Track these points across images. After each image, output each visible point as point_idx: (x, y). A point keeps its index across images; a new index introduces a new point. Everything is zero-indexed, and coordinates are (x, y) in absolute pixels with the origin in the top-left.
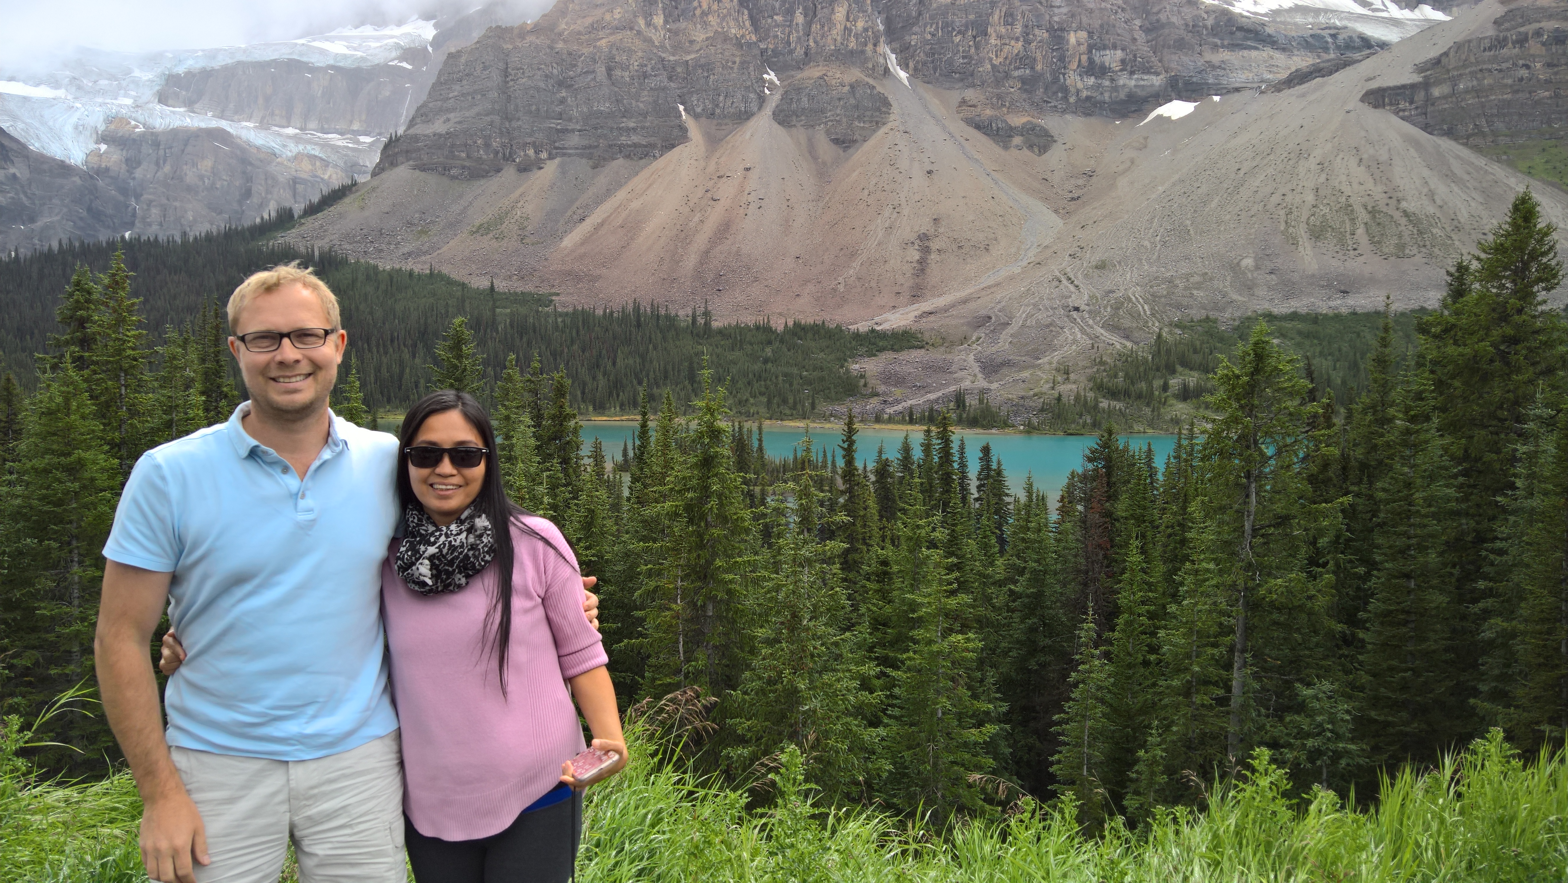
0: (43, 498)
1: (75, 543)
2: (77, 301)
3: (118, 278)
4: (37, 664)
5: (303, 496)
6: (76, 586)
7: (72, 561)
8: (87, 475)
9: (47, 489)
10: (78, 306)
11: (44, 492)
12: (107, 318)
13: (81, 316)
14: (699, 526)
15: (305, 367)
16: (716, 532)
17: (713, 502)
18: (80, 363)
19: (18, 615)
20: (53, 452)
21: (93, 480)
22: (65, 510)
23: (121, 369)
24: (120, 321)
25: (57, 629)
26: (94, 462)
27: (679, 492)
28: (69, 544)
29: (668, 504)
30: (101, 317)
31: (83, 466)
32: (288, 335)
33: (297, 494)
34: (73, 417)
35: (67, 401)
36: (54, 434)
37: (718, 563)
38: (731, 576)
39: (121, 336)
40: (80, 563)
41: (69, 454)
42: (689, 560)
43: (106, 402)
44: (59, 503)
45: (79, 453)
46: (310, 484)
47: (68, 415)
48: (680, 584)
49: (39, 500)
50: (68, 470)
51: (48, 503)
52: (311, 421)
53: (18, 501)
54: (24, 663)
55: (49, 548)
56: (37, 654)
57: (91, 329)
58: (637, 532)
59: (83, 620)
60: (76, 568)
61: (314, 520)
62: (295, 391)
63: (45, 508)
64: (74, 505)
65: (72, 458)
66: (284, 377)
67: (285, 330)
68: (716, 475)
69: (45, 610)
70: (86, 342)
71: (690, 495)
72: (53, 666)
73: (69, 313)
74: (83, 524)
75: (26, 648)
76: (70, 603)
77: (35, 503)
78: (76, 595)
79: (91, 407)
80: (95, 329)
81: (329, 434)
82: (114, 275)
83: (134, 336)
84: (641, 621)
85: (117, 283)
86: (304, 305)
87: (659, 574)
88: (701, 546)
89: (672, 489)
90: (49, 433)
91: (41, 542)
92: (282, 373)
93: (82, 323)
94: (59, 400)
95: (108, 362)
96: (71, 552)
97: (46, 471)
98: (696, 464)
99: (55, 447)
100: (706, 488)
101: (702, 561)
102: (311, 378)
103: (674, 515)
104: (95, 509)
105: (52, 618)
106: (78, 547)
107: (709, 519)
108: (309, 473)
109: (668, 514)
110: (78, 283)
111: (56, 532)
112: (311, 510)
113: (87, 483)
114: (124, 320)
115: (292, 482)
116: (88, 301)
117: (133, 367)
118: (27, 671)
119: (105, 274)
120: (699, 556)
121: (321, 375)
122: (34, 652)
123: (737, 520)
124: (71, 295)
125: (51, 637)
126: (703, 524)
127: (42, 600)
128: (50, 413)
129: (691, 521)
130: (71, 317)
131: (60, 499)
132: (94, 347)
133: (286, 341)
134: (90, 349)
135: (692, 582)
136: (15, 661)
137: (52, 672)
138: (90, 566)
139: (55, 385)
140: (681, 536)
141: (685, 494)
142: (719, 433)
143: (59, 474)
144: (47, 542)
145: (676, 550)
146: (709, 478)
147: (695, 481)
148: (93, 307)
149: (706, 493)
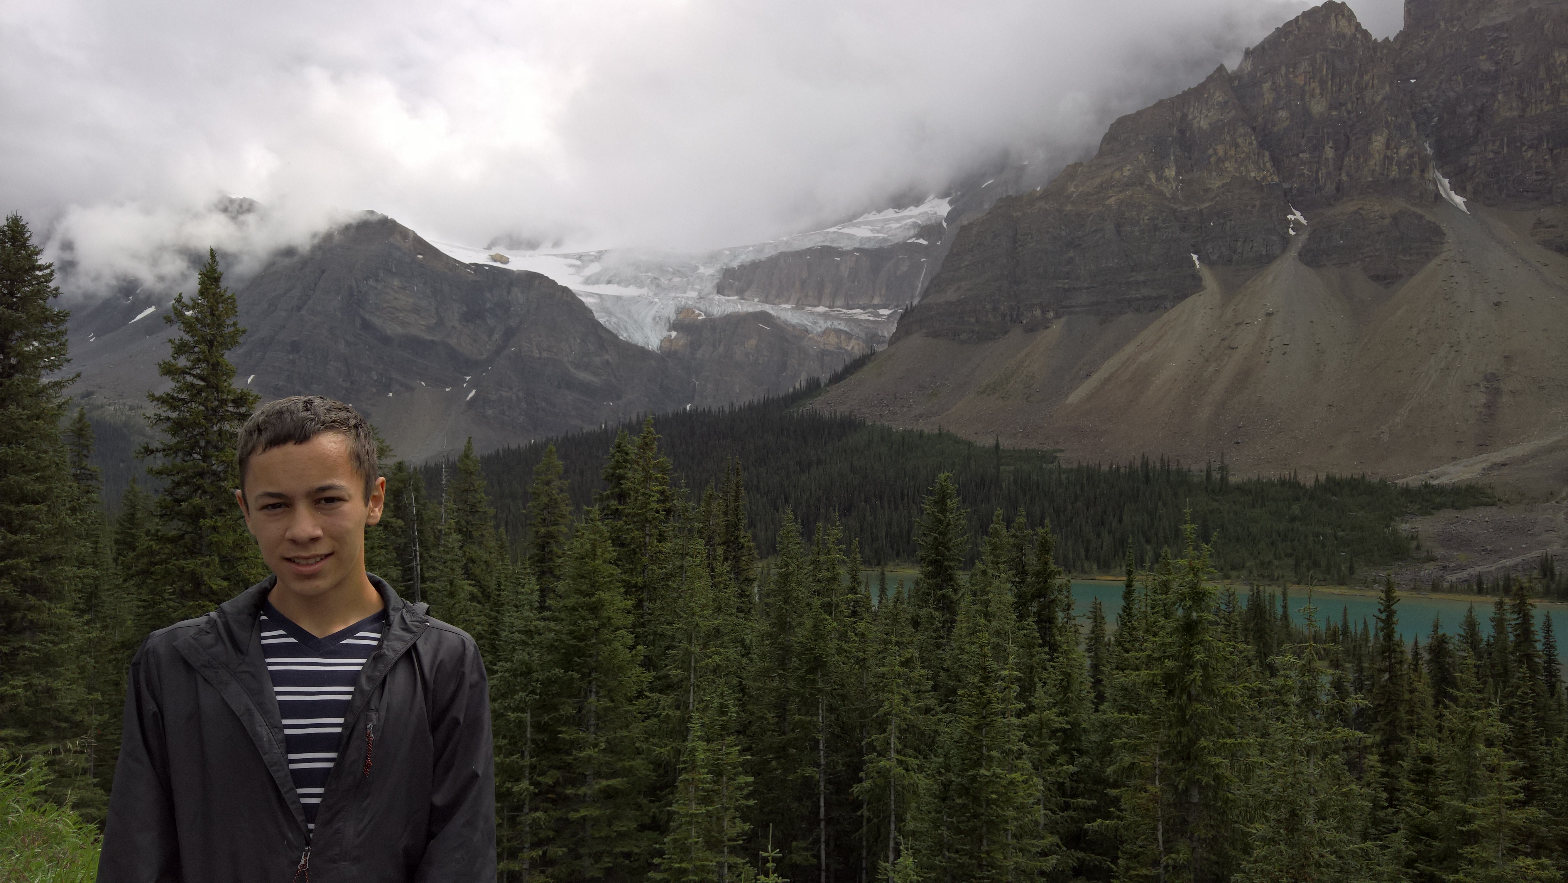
0: (571, 633)
1: (594, 675)
2: (617, 461)
3: (648, 440)
4: (556, 783)
6: (593, 715)
7: (591, 691)
8: (605, 614)
9: (574, 625)
10: (618, 465)
11: (571, 627)
12: (639, 476)
13: (619, 474)
14: (1181, 700)
16: (1201, 707)
17: (1199, 674)
19: (545, 737)
20: (581, 592)
21: (610, 618)
22: (586, 644)
23: (646, 520)
24: (648, 478)
25: (574, 752)
26: (612, 603)
27: (1158, 659)
28: (590, 675)
29: (1143, 673)
30: (634, 475)
31: (603, 605)
34: (597, 562)
35: (594, 547)
36: (583, 577)
37: (1203, 742)
38: (1219, 760)
39: (647, 491)
40: (597, 693)
41: (593, 594)
42: (1169, 737)
43: (634, 550)
44: (582, 638)
45: (600, 594)
47: (594, 560)
48: (1158, 763)
49: (567, 634)
50: (591, 609)
51: (574, 638)
53: (552, 635)
54: (547, 781)
55: (572, 678)
56: (557, 774)
57: (627, 485)
58: (1115, 700)
59: (596, 746)
60: (593, 698)
63: (572, 642)
64: (594, 641)
65: (593, 599)
68: (1200, 642)
69: (567, 734)
70: (622, 497)
71: (1168, 663)
72: (570, 787)
73: (610, 471)
74: (600, 658)
75: (550, 767)
76: (587, 729)
77: (564, 637)
78: (593, 722)
79: (612, 553)
80: (629, 485)
82: (645, 437)
83: (657, 492)
84: (1116, 801)
85: (647, 444)
87: (1135, 749)
88: (1183, 721)
89: (1149, 656)
90: (580, 575)
91: (566, 672)
93: (620, 480)
94: (588, 546)
95: (637, 514)
96: (590, 683)
97: (574, 609)
98: (1177, 629)
99: (584, 587)
100: (1188, 657)
101: (1184, 740)
103: (1151, 685)
104: (610, 645)
105: (572, 742)
106: (596, 679)
107: (1194, 692)
109: (1143, 683)
110: (619, 446)
111: (579, 664)
113: (604, 621)
114: (650, 477)
117: (655, 519)
118: (551, 789)
120: (1180, 733)
122: (556, 772)
124: (613, 456)
125: (569, 759)
126: (1184, 697)
127: (565, 724)
128: (581, 558)
129: (1171, 693)
130: (613, 475)
131: (583, 635)
132: (629, 501)
134: (625, 503)
135: (1173, 762)
136: (540, 779)
137: (568, 792)
138: (605, 696)
139: (587, 533)
140: (1158, 709)
141: (1164, 662)
142: (1204, 595)
143: (584, 613)
144: (570, 673)
145: (1155, 724)
146: (1192, 645)
147: (1175, 649)
148: (629, 465)
149: (1188, 663)
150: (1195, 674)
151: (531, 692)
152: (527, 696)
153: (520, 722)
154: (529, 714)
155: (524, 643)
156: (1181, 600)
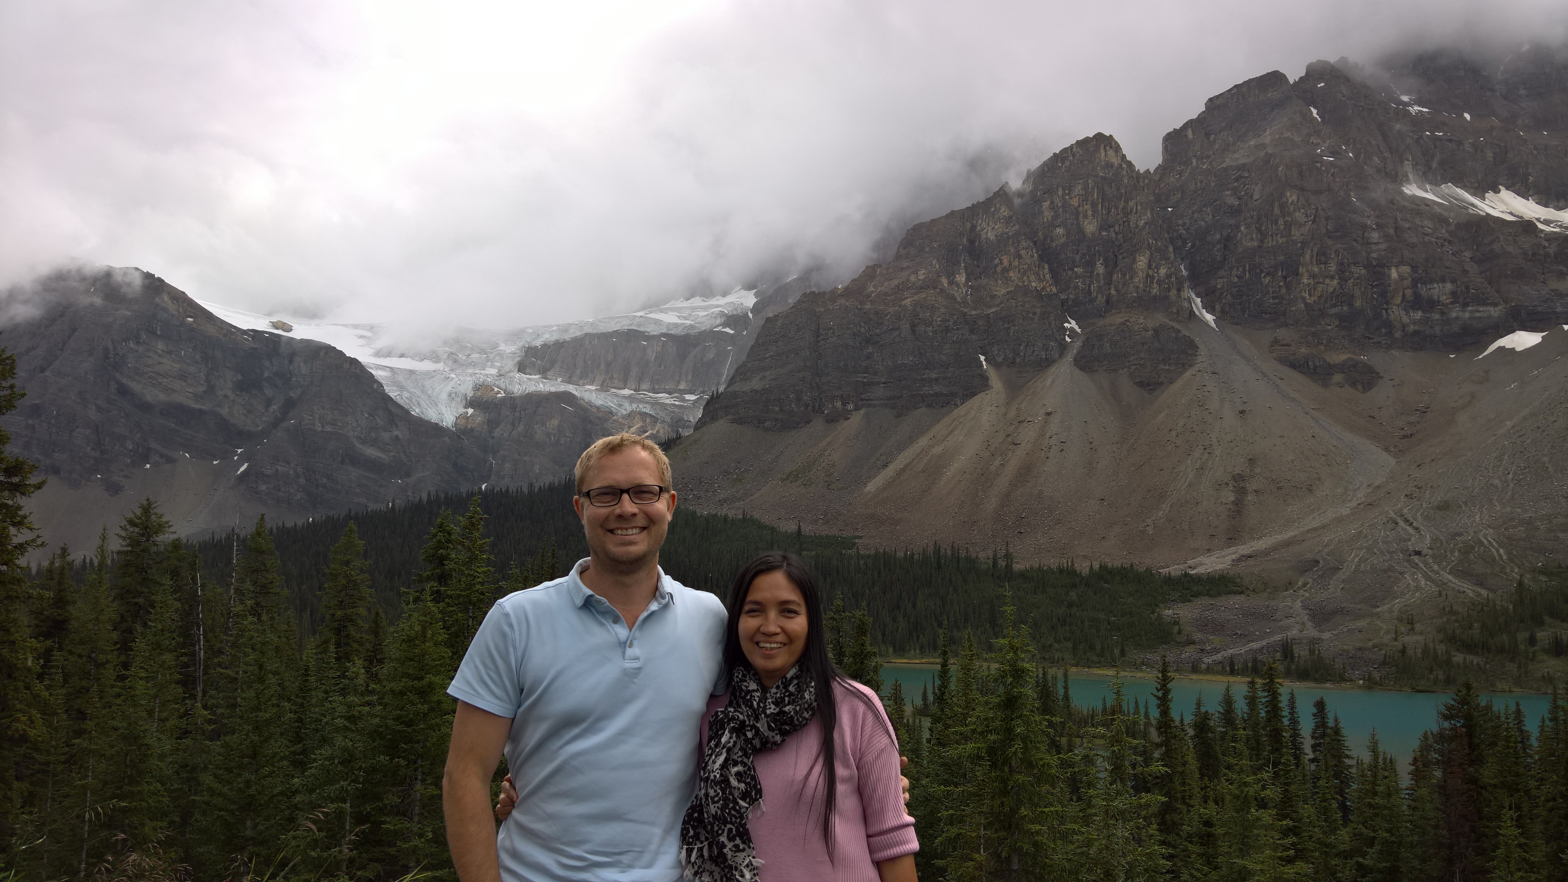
0: (398, 719)
1: (419, 761)
2: (439, 541)
3: (474, 520)
5: (631, 646)
6: (418, 803)
7: (416, 779)
8: (435, 698)
9: (401, 710)
10: (440, 545)
11: (398, 712)
12: (463, 556)
13: (441, 554)
14: (1003, 771)
15: (641, 521)
16: (1021, 778)
17: (1018, 745)
18: (438, 597)
19: (367, 828)
20: (408, 676)
21: (439, 702)
22: (414, 731)
23: (470, 602)
24: (473, 559)
25: (398, 843)
27: (982, 733)
28: (415, 762)
29: (970, 746)
30: (457, 555)
31: (432, 689)
32: (627, 491)
33: (625, 643)
34: (428, 644)
35: (424, 629)
36: (412, 660)
37: (1024, 811)
38: (1038, 827)
39: (472, 573)
40: (423, 781)
41: (421, 678)
42: (992, 807)
43: (456, 632)
44: (410, 723)
45: (429, 677)
46: (637, 634)
47: (424, 642)
48: (982, 832)
49: (393, 719)
50: (419, 693)
51: (401, 723)
52: (642, 574)
53: (377, 721)
55: (398, 765)
57: (449, 565)
58: (937, 775)
59: (421, 836)
60: (418, 786)
61: (639, 668)
62: (631, 543)
63: (399, 728)
64: (422, 726)
65: (425, 682)
66: (621, 529)
67: (625, 487)
68: (1020, 717)
69: (390, 824)
70: (443, 578)
71: (992, 737)
73: (432, 551)
74: (428, 744)
75: (371, 860)
76: (411, 820)
77: (390, 722)
78: (417, 812)
79: (443, 636)
80: (452, 565)
81: (657, 588)
82: (471, 517)
83: (483, 573)
85: (473, 524)
86: (642, 464)
87: (961, 821)
88: (1005, 792)
89: (974, 731)
90: (407, 658)
91: (392, 759)
92: (618, 525)
93: (441, 560)
94: (418, 628)
95: (460, 596)
96: (416, 770)
97: (402, 693)
98: (999, 704)
99: (411, 671)
100: (1010, 730)
101: (1007, 809)
102: (645, 532)
103: (976, 758)
104: (439, 730)
105: (395, 832)
106: (422, 766)
107: (1013, 764)
108: (637, 624)
109: (969, 756)
110: (441, 526)
111: (405, 750)
112: (637, 658)
114: (476, 558)
115: (622, 631)
116: (448, 541)
117: (480, 601)
119: (463, 516)
120: (1002, 803)
121: (654, 530)
123: (1043, 766)
124: (435, 536)
125: (392, 851)
126: (1006, 769)
127: (388, 814)
128: (410, 640)
129: (994, 766)
130: (433, 556)
131: (411, 720)
132: (450, 582)
133: (625, 497)
134: (446, 585)
135: (996, 831)
138: (431, 784)
139: (415, 615)
140: (983, 780)
141: (987, 736)
142: (1023, 672)
143: (412, 696)
144: (397, 760)
145: (978, 796)
146: (1012, 720)
147: (998, 723)
148: (452, 546)
149: (1009, 734)
150: (1016, 746)
151: (353, 781)
152: (349, 785)
153: (340, 812)
154: (348, 805)
155: (346, 728)
156: (1003, 677)
